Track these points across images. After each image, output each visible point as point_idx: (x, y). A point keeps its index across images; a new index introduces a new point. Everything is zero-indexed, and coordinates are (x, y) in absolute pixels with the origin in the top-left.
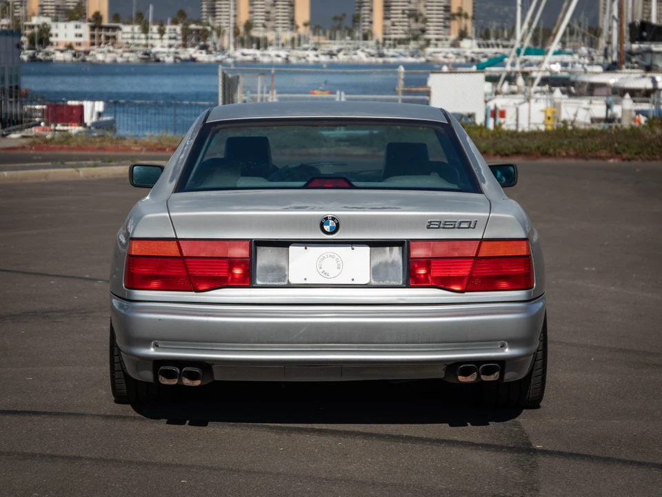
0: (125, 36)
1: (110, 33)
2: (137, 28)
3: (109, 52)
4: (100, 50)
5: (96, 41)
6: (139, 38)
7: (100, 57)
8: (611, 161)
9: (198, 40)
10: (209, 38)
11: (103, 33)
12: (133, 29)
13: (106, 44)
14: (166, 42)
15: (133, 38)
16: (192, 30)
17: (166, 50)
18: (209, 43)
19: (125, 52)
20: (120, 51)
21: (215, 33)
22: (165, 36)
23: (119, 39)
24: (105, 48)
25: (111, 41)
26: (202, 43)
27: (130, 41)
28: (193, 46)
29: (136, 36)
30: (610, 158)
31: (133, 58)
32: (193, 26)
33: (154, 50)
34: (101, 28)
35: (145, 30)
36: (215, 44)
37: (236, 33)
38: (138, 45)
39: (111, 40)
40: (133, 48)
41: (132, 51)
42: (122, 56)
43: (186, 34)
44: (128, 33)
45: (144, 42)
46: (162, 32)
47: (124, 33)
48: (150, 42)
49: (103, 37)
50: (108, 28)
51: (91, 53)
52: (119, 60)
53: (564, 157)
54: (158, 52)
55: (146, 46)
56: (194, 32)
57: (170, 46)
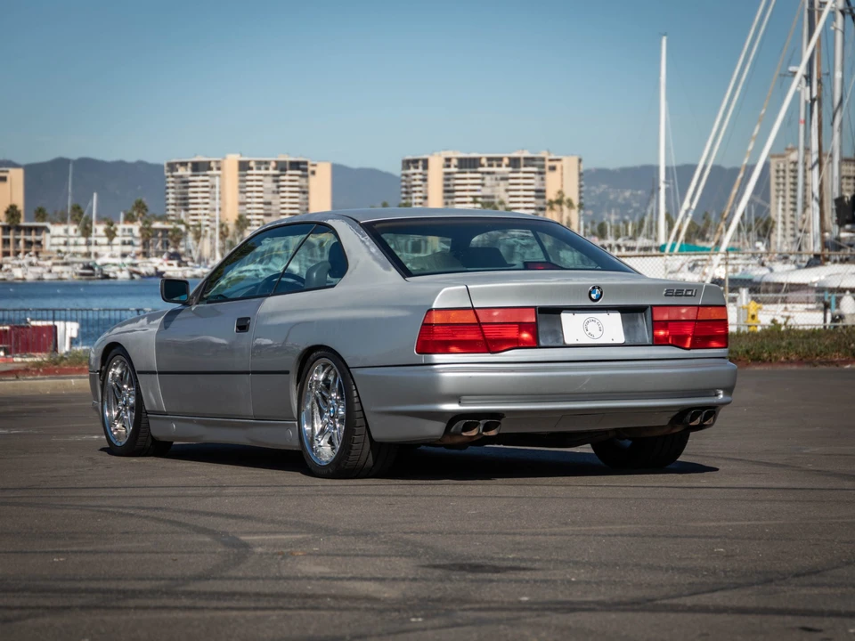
0: (55, 241)
1: (33, 237)
2: (72, 228)
3: (31, 264)
4: (17, 262)
5: (11, 249)
6: (76, 244)
7: (18, 273)
8: (848, 366)
9: (166, 244)
10: (182, 243)
11: (22, 236)
12: (66, 231)
13: (26, 253)
14: (118, 249)
15: (66, 244)
16: (157, 230)
17: (118, 261)
18: (182, 250)
19: (54, 264)
20: (49, 263)
21: (191, 235)
22: (116, 240)
23: (47, 247)
24: (24, 259)
25: (34, 249)
26: (172, 250)
27: (63, 249)
28: (158, 254)
29: (72, 241)
30: (846, 362)
31: (68, 273)
32: (157, 225)
33: (99, 262)
34: (19, 229)
35: (86, 232)
36: (190, 251)
37: (223, 235)
38: (74, 254)
39: (34, 246)
40: (68, 258)
41: (66, 264)
42: (50, 271)
43: (148, 235)
44: (59, 236)
45: (84, 249)
46: (111, 234)
47: (53, 237)
48: (93, 249)
49: (21, 243)
50: (29, 230)
51: (5, 267)
52: (47, 276)
53: (782, 363)
54: (106, 264)
55: (88, 255)
56: (160, 234)
57: (124, 255)
